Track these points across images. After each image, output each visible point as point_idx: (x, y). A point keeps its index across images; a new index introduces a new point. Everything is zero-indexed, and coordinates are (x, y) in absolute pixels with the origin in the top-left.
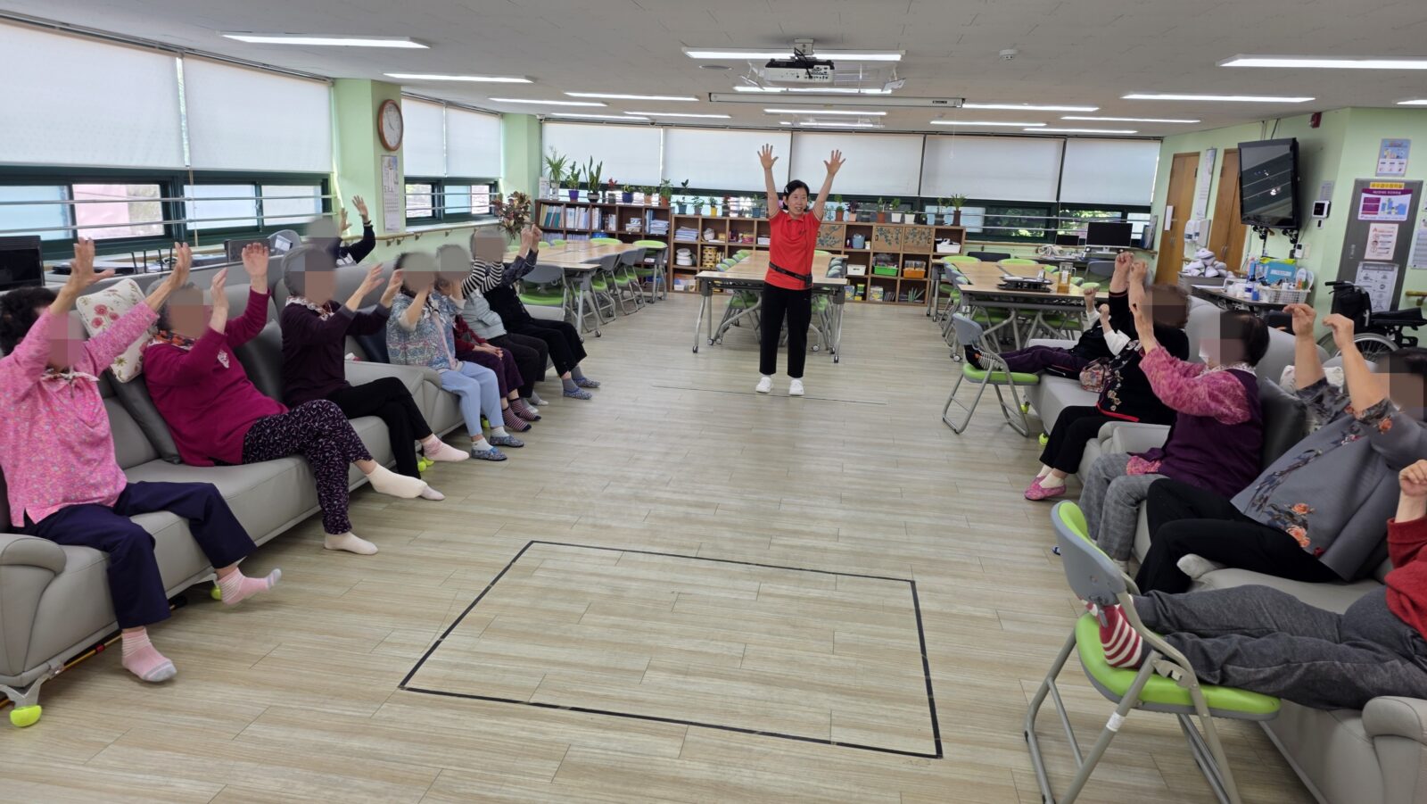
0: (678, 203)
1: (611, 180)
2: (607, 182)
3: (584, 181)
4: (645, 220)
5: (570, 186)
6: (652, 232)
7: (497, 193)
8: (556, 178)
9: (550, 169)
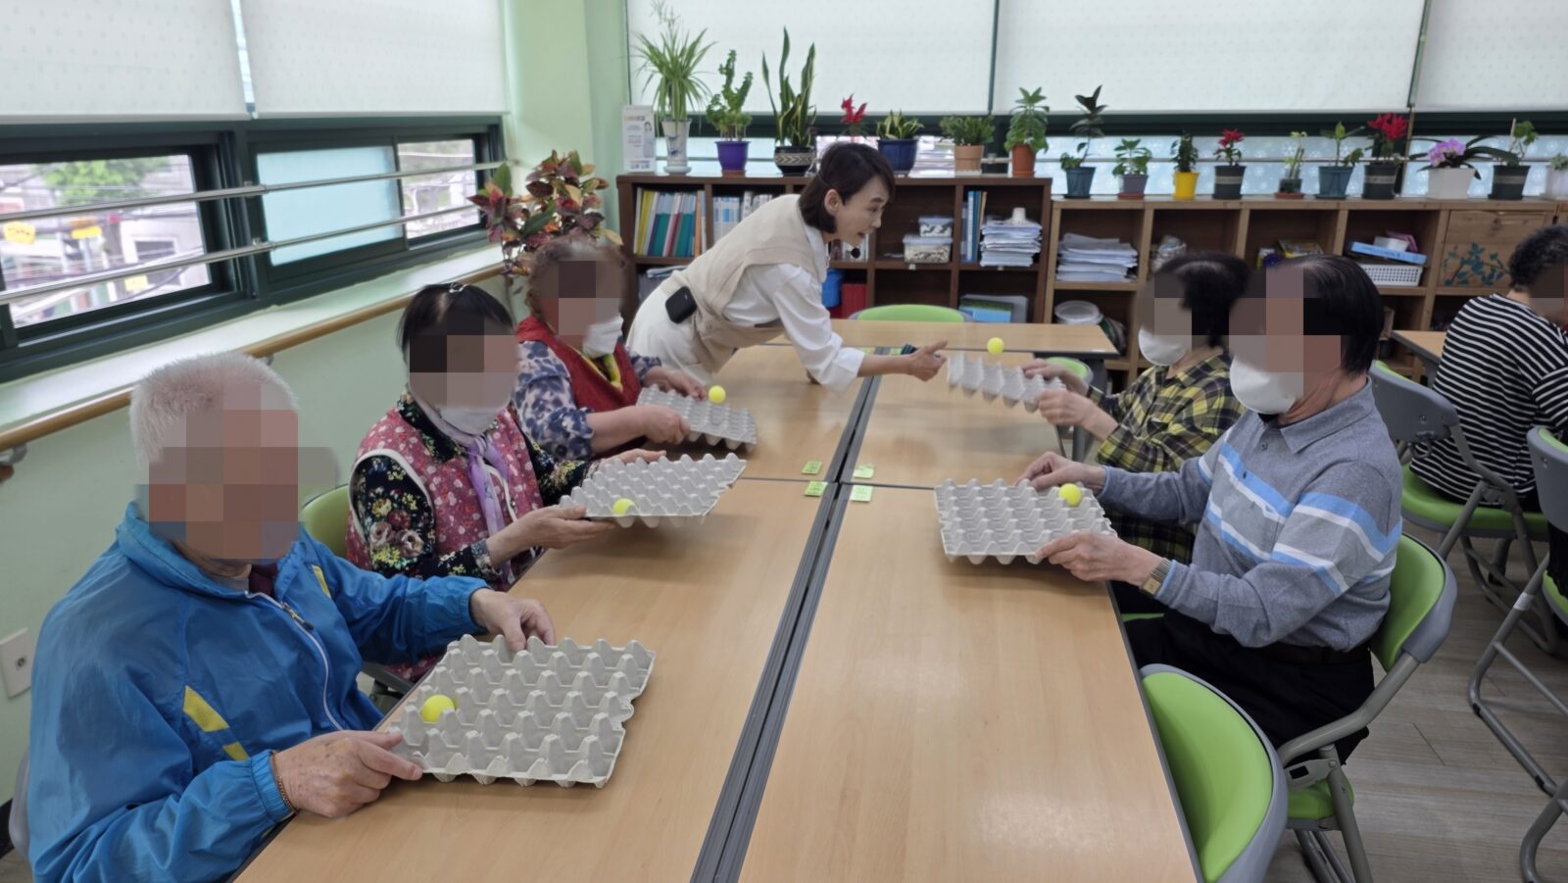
0: (1067, 163)
1: (847, 104)
2: (835, 108)
3: (767, 109)
4: (963, 223)
5: (722, 127)
6: (986, 261)
7: (496, 165)
8: (680, 104)
9: (658, 77)
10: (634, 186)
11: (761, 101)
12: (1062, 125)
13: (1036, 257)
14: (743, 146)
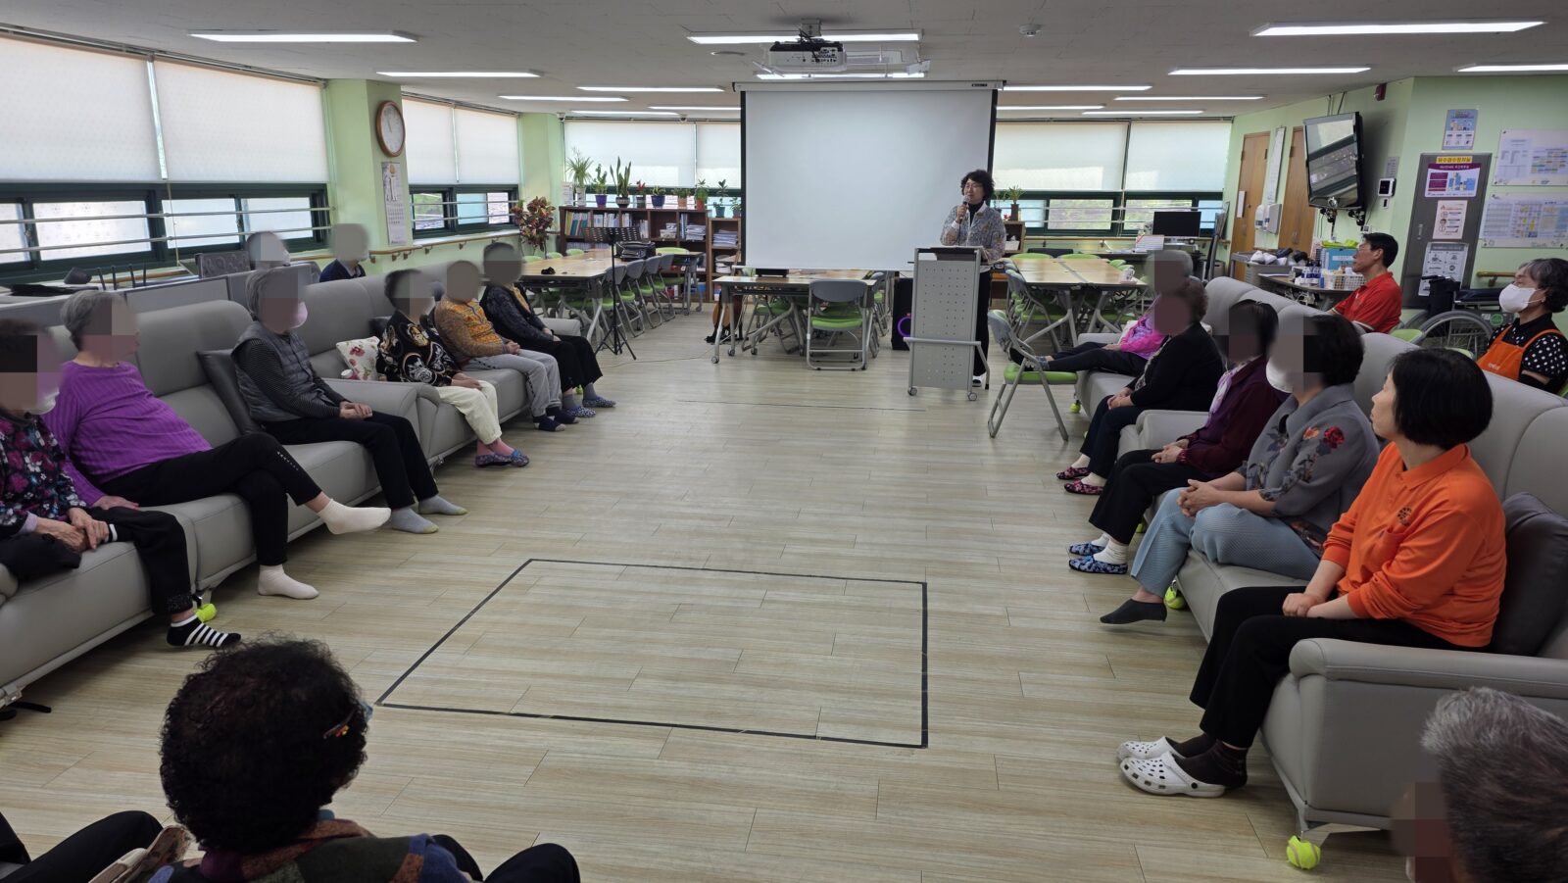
0: (715, 205)
1: (640, 183)
2: (636, 185)
3: (612, 184)
4: (681, 225)
5: (597, 190)
6: (688, 238)
7: (517, 201)
8: (581, 182)
9: (574, 172)
10: (564, 211)
11: (611, 181)
12: (713, 193)
13: (704, 237)
14: (605, 197)
